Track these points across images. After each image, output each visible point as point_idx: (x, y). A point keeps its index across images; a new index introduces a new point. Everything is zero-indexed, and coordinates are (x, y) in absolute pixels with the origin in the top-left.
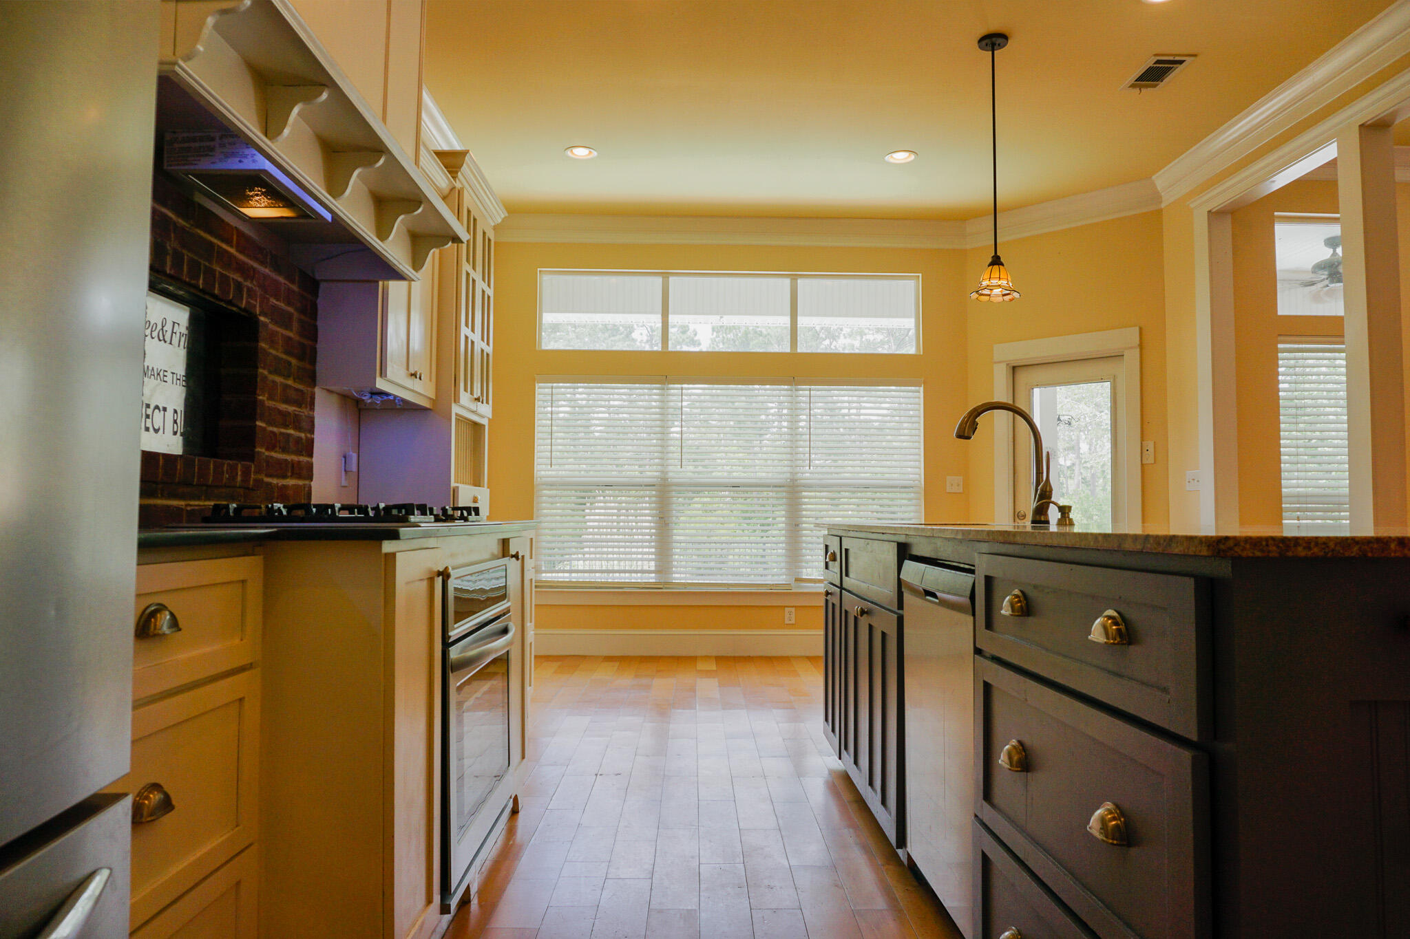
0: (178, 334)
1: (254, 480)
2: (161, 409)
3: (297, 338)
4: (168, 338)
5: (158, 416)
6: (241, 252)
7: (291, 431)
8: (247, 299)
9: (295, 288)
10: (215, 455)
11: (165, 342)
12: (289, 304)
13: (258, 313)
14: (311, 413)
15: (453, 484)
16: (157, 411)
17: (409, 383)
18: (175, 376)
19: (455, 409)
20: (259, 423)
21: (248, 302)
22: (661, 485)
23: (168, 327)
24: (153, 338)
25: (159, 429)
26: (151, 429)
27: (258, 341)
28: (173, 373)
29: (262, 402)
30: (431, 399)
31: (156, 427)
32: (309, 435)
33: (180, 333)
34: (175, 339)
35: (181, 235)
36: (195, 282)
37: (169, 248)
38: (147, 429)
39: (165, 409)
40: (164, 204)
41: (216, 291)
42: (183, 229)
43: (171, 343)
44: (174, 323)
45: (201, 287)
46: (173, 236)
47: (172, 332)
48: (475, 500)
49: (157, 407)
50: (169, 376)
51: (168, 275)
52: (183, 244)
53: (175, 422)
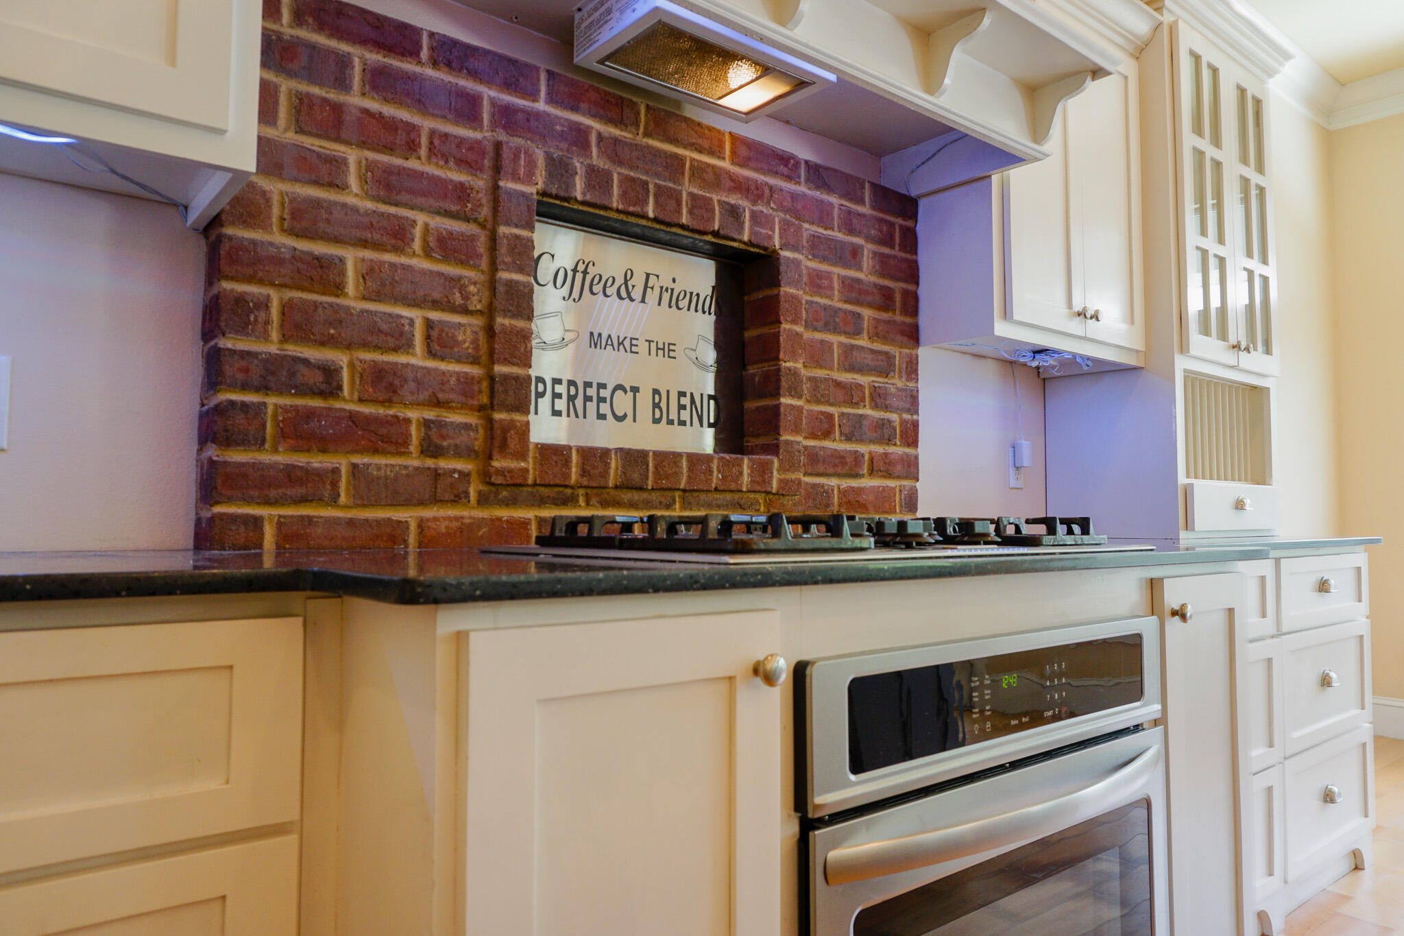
0: (657, 290)
1: (781, 481)
2: (628, 389)
3: (873, 279)
4: (637, 294)
5: (623, 403)
6: (741, 166)
7: (868, 411)
8: (751, 228)
9: (865, 209)
10: (741, 450)
11: (632, 300)
12: (851, 231)
13: (777, 247)
14: (911, 384)
15: (1182, 479)
16: (619, 393)
17: (1075, 327)
18: (653, 345)
19: (1182, 364)
20: (783, 400)
21: (751, 233)
23: (638, 281)
24: (606, 295)
25: (625, 416)
26: (610, 417)
27: (777, 284)
28: (650, 342)
29: (794, 373)
30: (1137, 351)
31: (620, 414)
32: (906, 416)
33: (662, 288)
34: (652, 297)
35: (612, 148)
36: (637, 209)
37: (578, 165)
38: (602, 417)
39: (635, 390)
40: (574, 109)
41: (684, 219)
42: (616, 141)
43: (643, 301)
44: (648, 275)
45: (651, 215)
46: (594, 150)
47: (646, 286)
48: (1239, 505)
49: (619, 387)
50: (642, 347)
51: (584, 203)
52: (617, 160)
53: (656, 406)
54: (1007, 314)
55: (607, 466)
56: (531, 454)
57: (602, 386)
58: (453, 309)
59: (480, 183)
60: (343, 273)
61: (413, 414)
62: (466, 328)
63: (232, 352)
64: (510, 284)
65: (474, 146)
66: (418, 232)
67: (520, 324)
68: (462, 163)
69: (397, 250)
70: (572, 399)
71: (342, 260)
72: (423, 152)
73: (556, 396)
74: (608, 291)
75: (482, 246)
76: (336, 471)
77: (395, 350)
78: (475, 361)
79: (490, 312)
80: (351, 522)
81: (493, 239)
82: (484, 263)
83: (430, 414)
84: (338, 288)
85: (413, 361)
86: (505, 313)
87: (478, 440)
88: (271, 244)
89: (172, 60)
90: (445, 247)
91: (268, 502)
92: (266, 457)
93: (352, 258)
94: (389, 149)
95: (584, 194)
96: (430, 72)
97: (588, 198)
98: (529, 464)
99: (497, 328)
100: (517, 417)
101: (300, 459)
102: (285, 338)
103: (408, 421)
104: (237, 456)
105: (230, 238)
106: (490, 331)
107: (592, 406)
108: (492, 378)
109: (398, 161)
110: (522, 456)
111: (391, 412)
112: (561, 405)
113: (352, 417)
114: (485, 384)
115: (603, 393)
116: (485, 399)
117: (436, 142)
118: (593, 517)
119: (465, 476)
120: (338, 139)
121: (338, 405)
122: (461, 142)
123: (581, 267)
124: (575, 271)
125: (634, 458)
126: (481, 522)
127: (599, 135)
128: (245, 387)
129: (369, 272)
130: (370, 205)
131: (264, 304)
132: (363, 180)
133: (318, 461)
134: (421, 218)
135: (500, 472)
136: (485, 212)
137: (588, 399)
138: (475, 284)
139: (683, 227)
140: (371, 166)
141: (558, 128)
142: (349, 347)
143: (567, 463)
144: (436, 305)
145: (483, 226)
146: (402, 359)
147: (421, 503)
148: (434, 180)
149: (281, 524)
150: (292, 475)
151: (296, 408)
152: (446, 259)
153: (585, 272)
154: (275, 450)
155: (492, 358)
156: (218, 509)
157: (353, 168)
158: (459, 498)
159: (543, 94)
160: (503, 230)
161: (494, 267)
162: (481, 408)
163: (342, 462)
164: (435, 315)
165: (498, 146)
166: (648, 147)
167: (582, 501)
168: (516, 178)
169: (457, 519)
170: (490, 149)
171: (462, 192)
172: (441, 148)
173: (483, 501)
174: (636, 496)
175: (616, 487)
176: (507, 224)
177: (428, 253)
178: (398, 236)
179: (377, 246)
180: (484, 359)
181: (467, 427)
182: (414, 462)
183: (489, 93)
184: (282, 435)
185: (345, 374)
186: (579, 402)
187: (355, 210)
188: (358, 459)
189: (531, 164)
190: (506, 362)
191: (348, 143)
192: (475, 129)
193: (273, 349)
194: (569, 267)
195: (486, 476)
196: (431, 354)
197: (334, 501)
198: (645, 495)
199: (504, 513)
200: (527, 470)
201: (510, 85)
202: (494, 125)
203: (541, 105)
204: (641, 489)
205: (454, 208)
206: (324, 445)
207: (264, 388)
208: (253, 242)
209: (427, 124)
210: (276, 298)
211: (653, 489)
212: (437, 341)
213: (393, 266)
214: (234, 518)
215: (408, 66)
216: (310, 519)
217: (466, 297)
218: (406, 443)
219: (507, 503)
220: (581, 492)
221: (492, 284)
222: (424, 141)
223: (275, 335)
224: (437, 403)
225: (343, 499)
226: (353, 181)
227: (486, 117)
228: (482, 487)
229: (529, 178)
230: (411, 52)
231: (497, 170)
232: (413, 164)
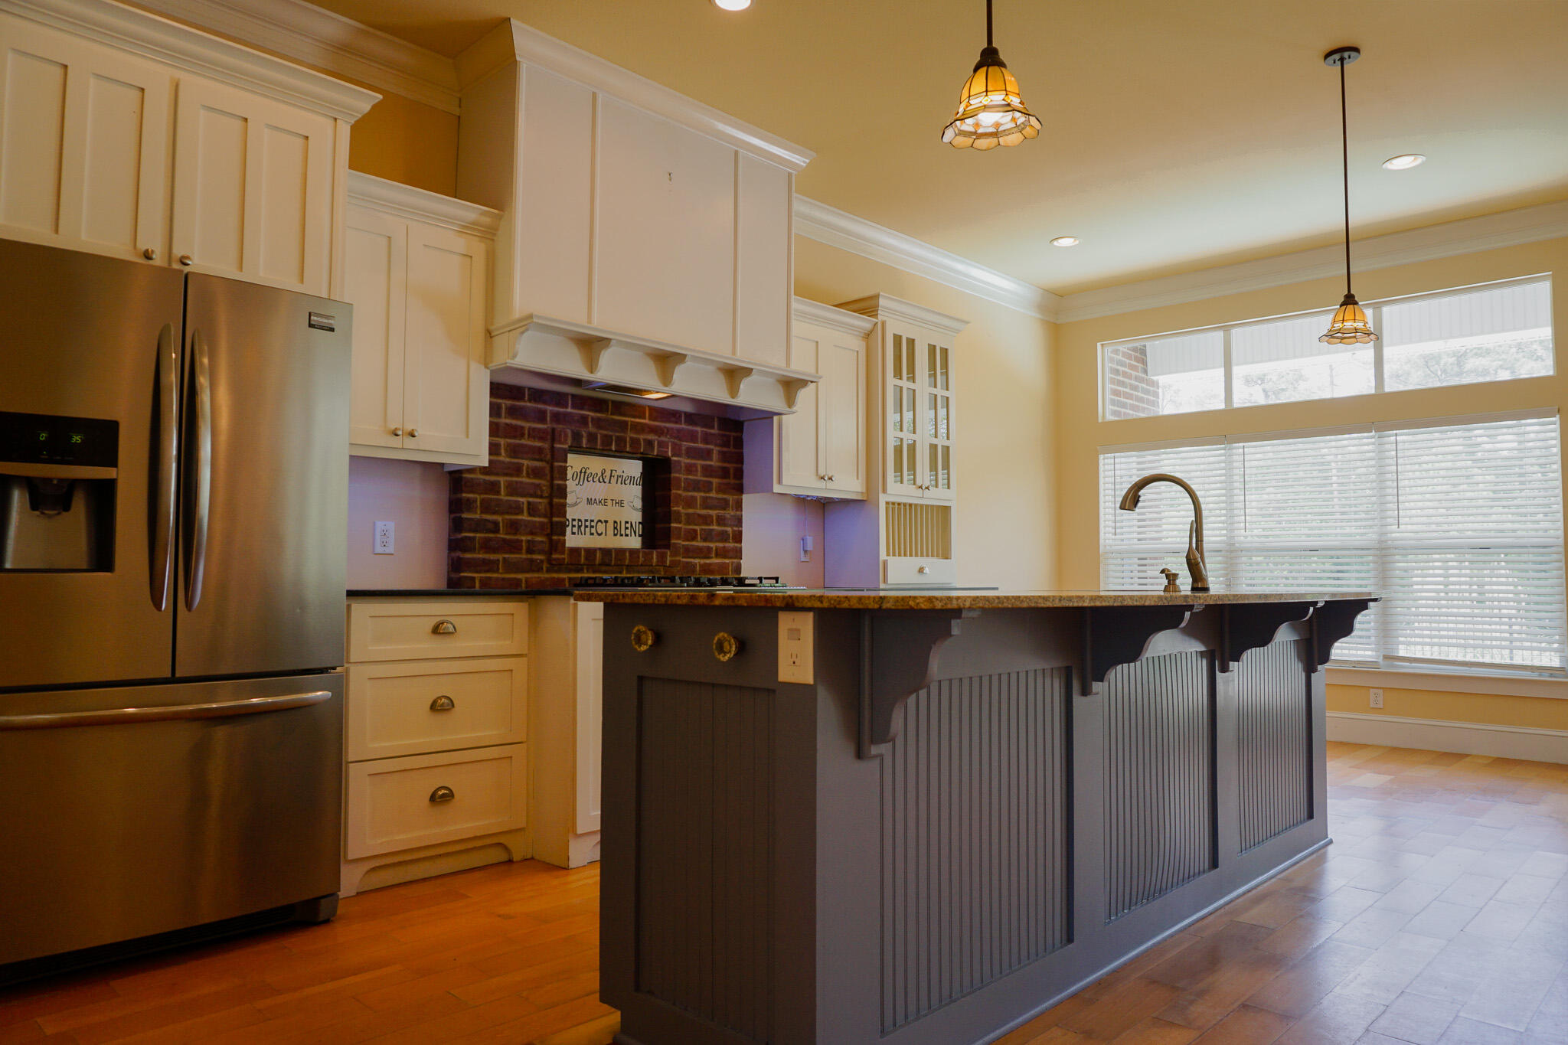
0: (616, 477)
1: (670, 561)
2: (603, 521)
3: (719, 464)
4: (607, 480)
5: (601, 528)
6: (654, 421)
7: (715, 527)
8: (658, 448)
9: (715, 431)
10: (655, 548)
11: (605, 482)
12: (707, 443)
13: (670, 455)
14: (738, 513)
15: (883, 556)
16: (599, 523)
17: (822, 484)
18: (614, 501)
19: (883, 499)
20: (672, 525)
21: (658, 451)
22: (1227, 551)
23: (608, 474)
24: (594, 482)
25: (602, 533)
26: (595, 534)
27: (670, 473)
28: (612, 500)
29: (678, 512)
30: (862, 493)
31: (599, 532)
32: (735, 529)
33: (618, 476)
34: (614, 480)
35: (598, 423)
36: (608, 448)
37: (583, 433)
38: (592, 534)
39: (606, 522)
40: (582, 409)
41: (628, 449)
42: (599, 419)
43: (610, 482)
44: (612, 471)
45: (614, 449)
46: (590, 424)
47: (611, 476)
48: (921, 570)
49: (600, 521)
50: (610, 502)
51: (587, 448)
52: (599, 427)
53: (615, 528)
54: (780, 482)
55: (595, 556)
56: (566, 552)
57: (592, 521)
58: (537, 497)
59: (546, 445)
60: (500, 487)
61: (524, 538)
62: (541, 503)
63: (466, 519)
64: (558, 485)
65: (544, 431)
66: (525, 468)
67: (562, 501)
68: (541, 439)
69: (518, 476)
70: (580, 527)
71: (499, 482)
72: (526, 436)
73: (574, 526)
74: (595, 480)
75: (547, 471)
76: (498, 560)
77: (517, 514)
78: (545, 516)
79: (551, 497)
80: (503, 579)
81: (552, 467)
82: (548, 477)
83: (529, 538)
84: (498, 493)
85: (524, 518)
86: (557, 497)
87: (546, 547)
88: (478, 479)
89: (467, 436)
90: (535, 473)
91: (477, 572)
92: (475, 556)
93: (502, 480)
94: (515, 437)
95: (586, 444)
96: (528, 404)
97: (588, 446)
98: (565, 556)
99: (554, 503)
100: (561, 538)
101: (487, 556)
102: (482, 512)
103: (522, 541)
104: (468, 556)
105: (465, 478)
106: (551, 504)
107: (588, 530)
108: (551, 523)
109: (517, 441)
110: (563, 553)
111: (516, 537)
112: (575, 530)
113: (504, 540)
114: (549, 526)
115: (593, 524)
116: (549, 531)
117: (531, 432)
118: (596, 577)
119: (542, 561)
120: (498, 437)
121: (498, 536)
122: (539, 430)
123: (583, 471)
124: (581, 472)
125: (606, 552)
126: (547, 579)
127: (592, 418)
128: (470, 531)
129: (509, 485)
130: (508, 460)
131: (475, 501)
132: (506, 450)
133: (493, 557)
134: (525, 462)
135: (555, 559)
136: (549, 457)
137: (586, 527)
138: (545, 486)
139: (628, 452)
140: (509, 445)
141: (576, 418)
142: (502, 514)
143: (580, 556)
144: (531, 496)
145: (548, 463)
146: (520, 517)
147: (527, 572)
148: (530, 447)
149: (481, 580)
150: (485, 562)
151: (485, 538)
152: (535, 478)
153: (585, 473)
154: (479, 553)
155: (552, 515)
156: (462, 574)
157: (502, 446)
158: (540, 570)
159: (570, 405)
160: (556, 464)
161: (552, 479)
162: (547, 535)
163: (500, 557)
164: (531, 500)
165: (553, 430)
166: (613, 419)
167: (585, 571)
168: (560, 443)
169: (539, 578)
170: (550, 430)
171: (540, 450)
172: (534, 434)
173: (548, 571)
174: (607, 568)
175: (599, 565)
176: (557, 461)
177: (528, 476)
178: (517, 470)
179: (511, 475)
180: (549, 515)
181: (542, 542)
182: (524, 556)
183: (550, 408)
184: (481, 548)
185: (501, 525)
186: (583, 528)
187: (503, 462)
188: (506, 556)
189: (566, 436)
190: (558, 516)
191: (501, 438)
192: (544, 424)
193: (477, 516)
194: (579, 471)
195: (549, 561)
196: (530, 515)
197: (497, 571)
198: (611, 568)
199: (555, 575)
200: (564, 559)
201: (558, 404)
202: (551, 420)
203: (569, 410)
204: (609, 565)
205: (537, 457)
206: (494, 551)
207: (475, 531)
208: (472, 479)
209: (526, 425)
210: (478, 497)
211: (615, 565)
212: (532, 510)
213: (517, 482)
214: (466, 577)
215: (521, 404)
216: (490, 578)
217: (542, 491)
218: (521, 549)
219: (557, 572)
220: (585, 567)
221: (552, 486)
222: (526, 432)
223: (479, 512)
224: (532, 533)
225: (501, 571)
226: (503, 451)
227: (548, 419)
228: (548, 566)
229: (565, 442)
230: (522, 398)
231: (553, 440)
232: (523, 442)
